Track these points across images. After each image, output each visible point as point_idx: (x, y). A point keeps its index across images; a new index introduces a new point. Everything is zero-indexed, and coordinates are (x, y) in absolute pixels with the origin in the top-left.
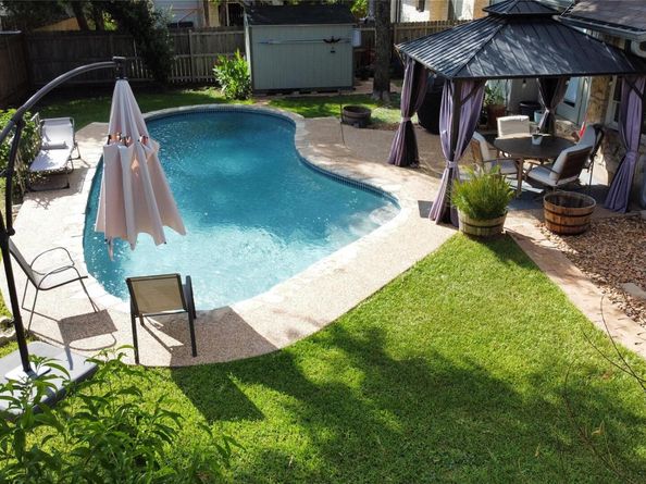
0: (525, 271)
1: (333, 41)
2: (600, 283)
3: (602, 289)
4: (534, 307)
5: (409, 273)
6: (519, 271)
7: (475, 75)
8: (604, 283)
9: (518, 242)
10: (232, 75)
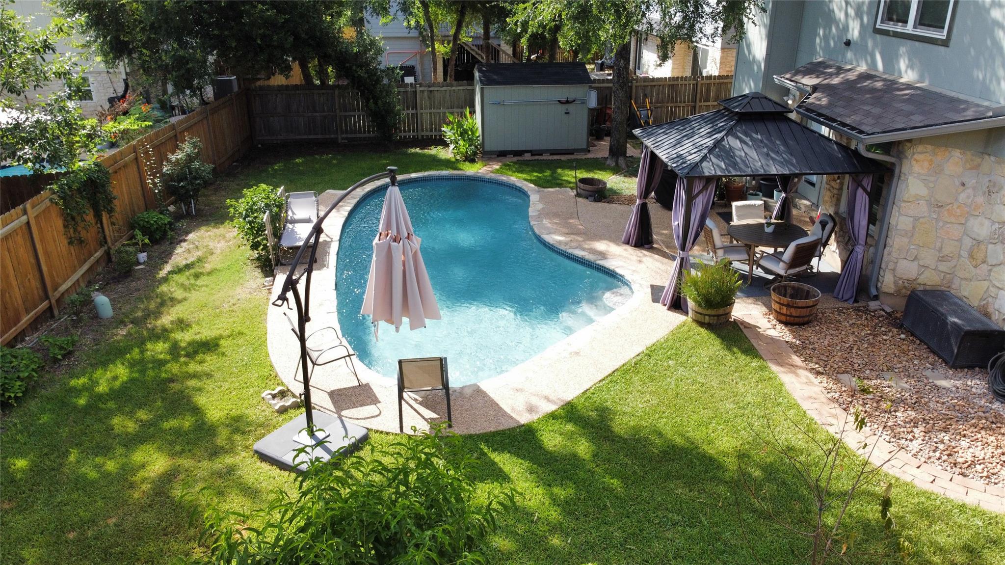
0: (748, 359)
1: (568, 102)
2: (818, 373)
3: (819, 379)
4: (753, 394)
5: (639, 358)
6: (743, 359)
7: (707, 174)
8: (822, 374)
9: (745, 331)
10: (462, 135)
